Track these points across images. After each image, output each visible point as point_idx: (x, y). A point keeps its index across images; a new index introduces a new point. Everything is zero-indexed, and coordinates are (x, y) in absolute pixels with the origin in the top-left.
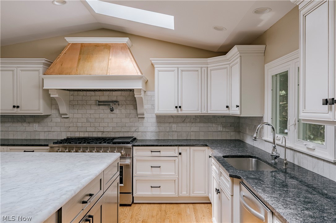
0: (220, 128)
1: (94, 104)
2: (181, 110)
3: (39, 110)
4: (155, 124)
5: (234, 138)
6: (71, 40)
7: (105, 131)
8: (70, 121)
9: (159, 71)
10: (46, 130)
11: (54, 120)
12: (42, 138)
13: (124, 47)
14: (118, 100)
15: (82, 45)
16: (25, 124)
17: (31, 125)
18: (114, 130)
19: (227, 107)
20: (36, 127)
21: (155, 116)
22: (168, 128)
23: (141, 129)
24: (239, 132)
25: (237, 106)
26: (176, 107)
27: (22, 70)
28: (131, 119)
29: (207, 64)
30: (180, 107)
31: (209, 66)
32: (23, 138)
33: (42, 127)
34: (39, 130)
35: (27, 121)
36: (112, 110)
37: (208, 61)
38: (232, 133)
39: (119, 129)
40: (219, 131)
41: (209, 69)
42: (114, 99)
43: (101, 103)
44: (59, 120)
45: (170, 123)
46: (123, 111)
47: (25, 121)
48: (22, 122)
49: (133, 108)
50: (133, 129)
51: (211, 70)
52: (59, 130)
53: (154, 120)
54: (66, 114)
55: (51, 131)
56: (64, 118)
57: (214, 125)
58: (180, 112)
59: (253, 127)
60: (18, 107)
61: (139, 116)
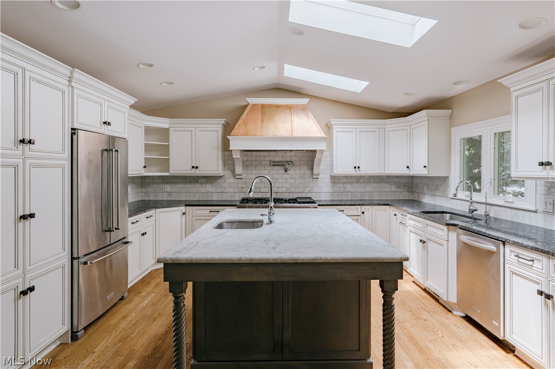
0: (394, 188)
1: (268, 164)
2: (359, 171)
3: (218, 170)
4: (330, 185)
5: (407, 198)
6: (252, 101)
7: (279, 191)
8: (244, 182)
9: (338, 132)
10: (219, 191)
11: (228, 181)
13: (304, 108)
14: (293, 160)
15: (263, 106)
16: (197, 185)
17: (204, 186)
18: (288, 191)
19: (408, 167)
20: (209, 188)
21: (329, 177)
22: (342, 189)
23: (315, 190)
24: (412, 192)
25: (425, 167)
26: (355, 168)
27: (200, 131)
28: (306, 180)
29: (385, 125)
30: (359, 167)
31: (386, 127)
32: (196, 199)
33: (215, 188)
34: (212, 191)
35: (199, 182)
36: (286, 171)
37: (386, 123)
38: (405, 193)
39: (293, 190)
40: (393, 192)
41: (386, 130)
42: (289, 159)
43: (275, 164)
44: (232, 180)
45: (344, 183)
46: (298, 172)
47: (197, 182)
48: (194, 183)
49: (307, 169)
50: (307, 190)
51: (389, 131)
52: (233, 191)
53: (328, 180)
54: (241, 175)
55: (224, 191)
56: (238, 178)
57: (388, 185)
58: (358, 172)
59: (434, 186)
60: (197, 167)
61: (314, 177)
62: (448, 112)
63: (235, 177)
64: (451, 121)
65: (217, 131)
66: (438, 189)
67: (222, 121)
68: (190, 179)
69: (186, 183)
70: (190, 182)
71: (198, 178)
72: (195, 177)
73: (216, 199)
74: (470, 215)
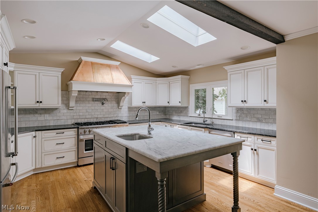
0: (158, 113)
1: (91, 100)
2: (145, 104)
3: (58, 104)
4: (127, 112)
5: (163, 118)
7: (98, 117)
8: (74, 112)
9: (135, 82)
10: (55, 119)
11: (62, 111)
12: (52, 125)
14: (107, 98)
16: (36, 115)
17: (42, 116)
18: (104, 117)
19: (168, 102)
20: (47, 117)
21: (127, 108)
22: (134, 114)
23: (120, 115)
24: (165, 115)
26: (143, 102)
27: (44, 75)
28: (114, 110)
29: (156, 80)
30: (145, 102)
31: (157, 82)
32: (35, 126)
33: (52, 117)
34: (50, 119)
35: (38, 113)
36: (103, 104)
38: (163, 115)
39: (107, 116)
40: (157, 115)
41: (157, 83)
42: (104, 97)
43: (94, 100)
44: (65, 111)
45: (135, 111)
46: (110, 105)
47: (37, 113)
48: (34, 114)
49: (115, 103)
50: (115, 115)
52: (66, 118)
53: (127, 110)
54: (73, 107)
55: (59, 119)
56: (70, 110)
57: (155, 112)
59: (180, 111)
60: (41, 102)
61: (119, 108)
62: (188, 77)
63: (69, 108)
64: (190, 82)
65: (58, 77)
66: (182, 113)
67: (62, 70)
68: (30, 111)
69: (26, 114)
70: (30, 113)
71: (37, 110)
72: (34, 109)
73: (53, 125)
74: (204, 123)
